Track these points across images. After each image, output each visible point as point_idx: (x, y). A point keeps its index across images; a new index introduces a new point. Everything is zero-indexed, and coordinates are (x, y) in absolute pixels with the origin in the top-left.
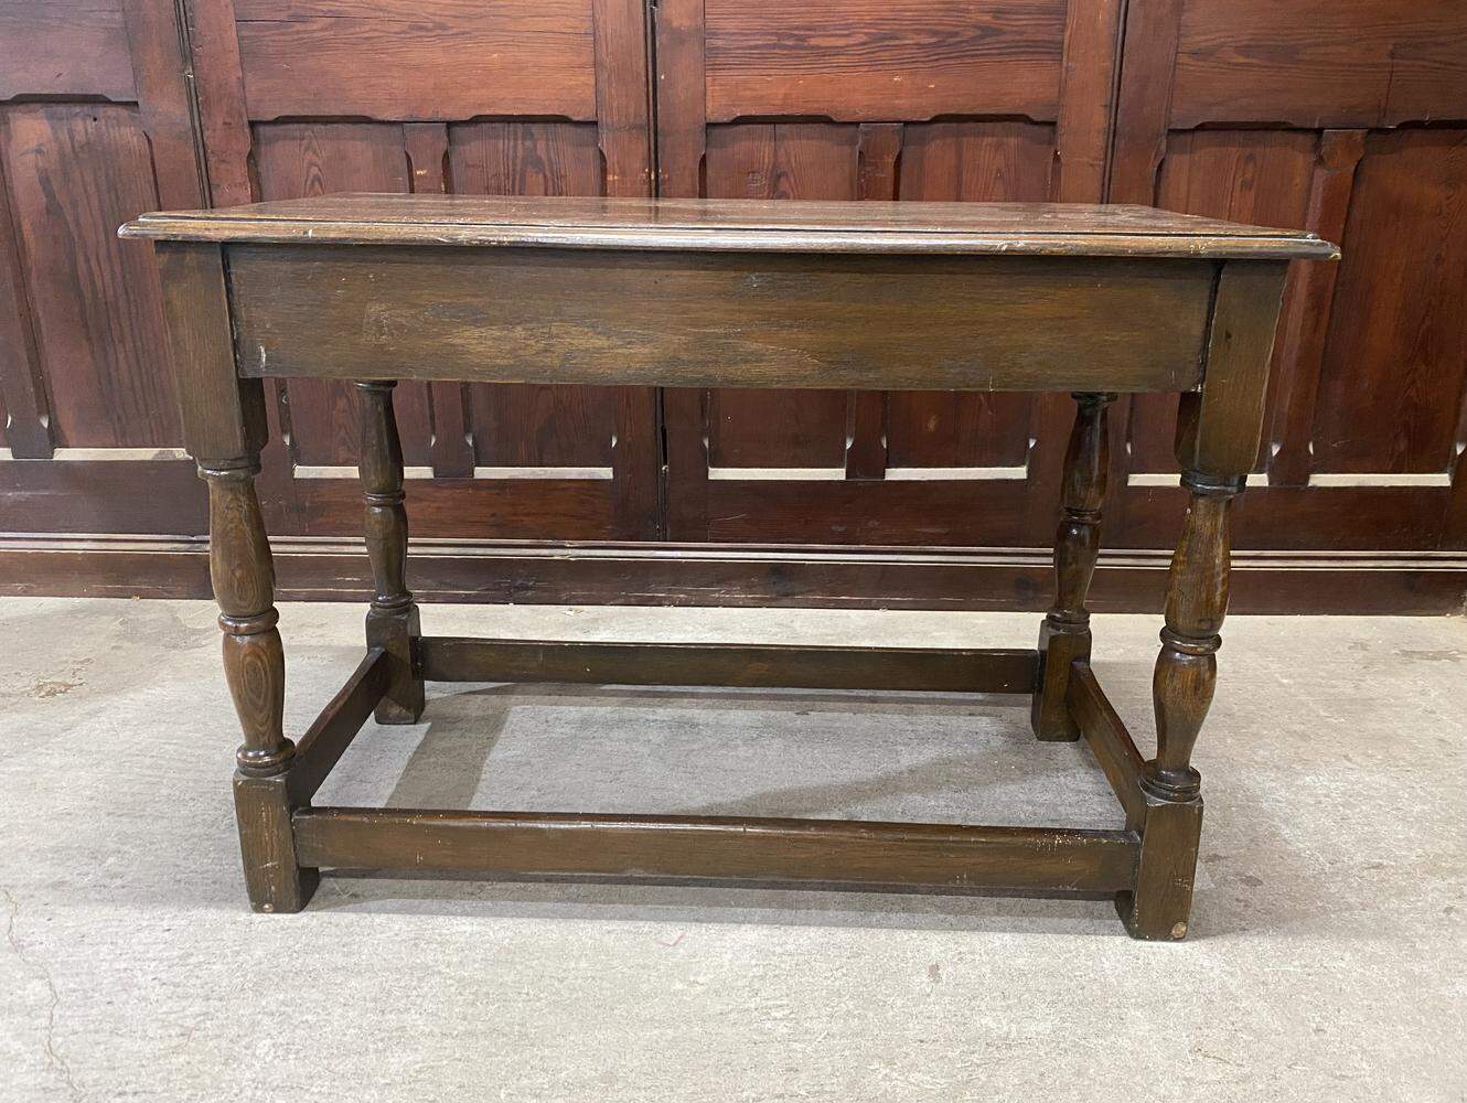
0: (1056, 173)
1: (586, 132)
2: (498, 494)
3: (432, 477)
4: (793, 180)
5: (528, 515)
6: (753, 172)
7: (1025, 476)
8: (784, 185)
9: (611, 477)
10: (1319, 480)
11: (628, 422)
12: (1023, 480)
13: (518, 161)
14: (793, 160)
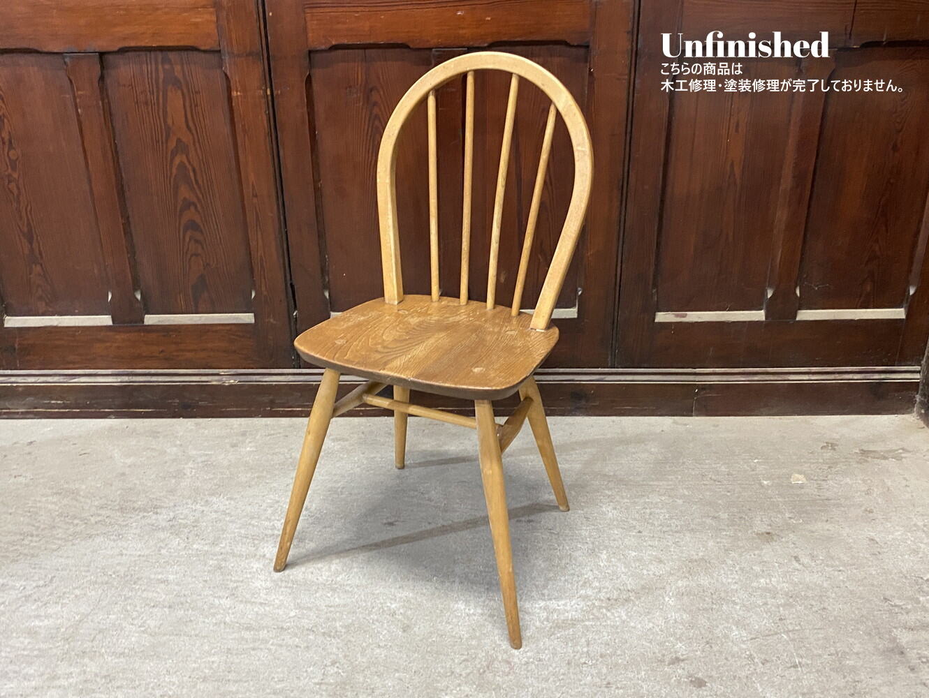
0: (591, 84)
1: (213, 59)
2: (164, 336)
3: (110, 323)
4: (382, 93)
5: (189, 351)
6: (350, 87)
7: (576, 316)
8: (375, 97)
9: (253, 321)
10: (805, 315)
11: (263, 280)
12: (574, 319)
13: (161, 81)
14: (381, 77)
